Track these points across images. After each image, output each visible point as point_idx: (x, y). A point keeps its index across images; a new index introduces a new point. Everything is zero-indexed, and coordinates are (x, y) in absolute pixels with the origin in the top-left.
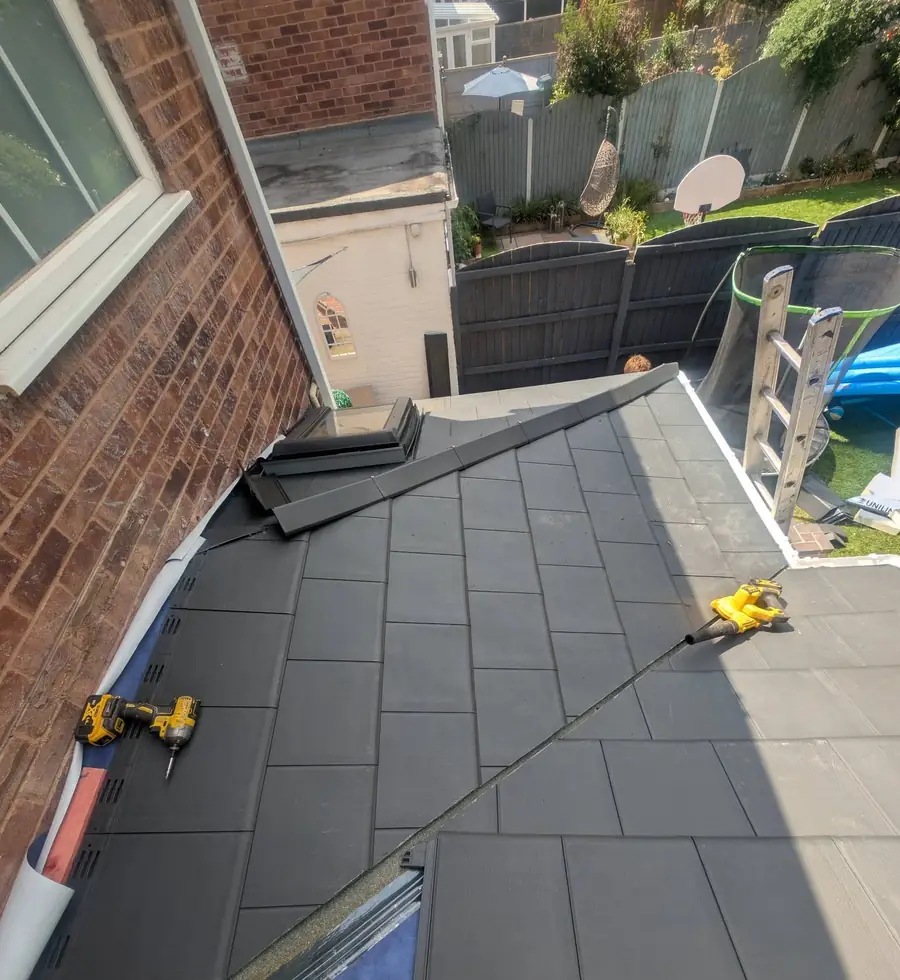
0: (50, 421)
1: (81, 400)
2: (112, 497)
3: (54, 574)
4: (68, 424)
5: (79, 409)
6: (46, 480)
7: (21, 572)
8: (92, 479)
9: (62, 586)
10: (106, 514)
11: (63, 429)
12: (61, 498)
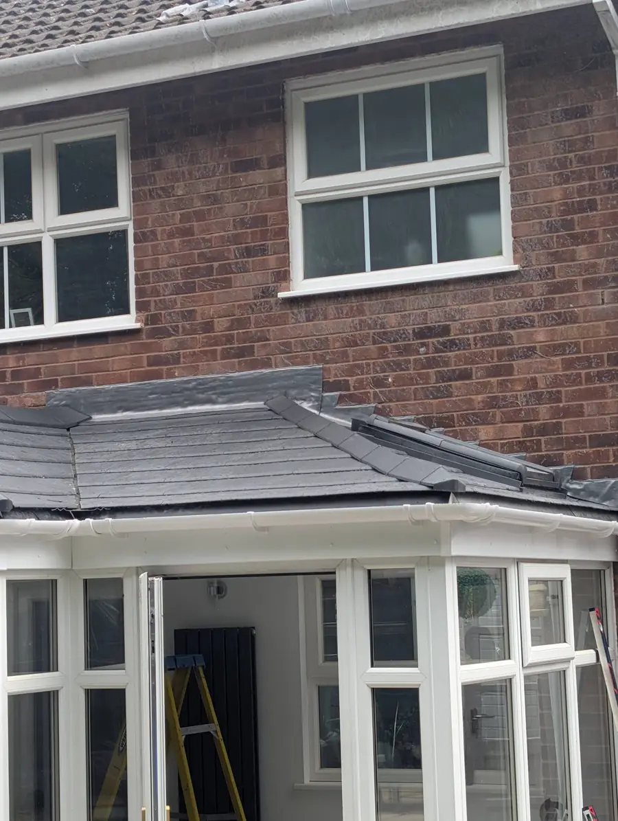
0: (291, 315)
1: (313, 318)
2: (288, 358)
3: (239, 358)
4: (297, 321)
5: (308, 320)
6: (268, 330)
7: (231, 346)
8: (287, 345)
9: (237, 364)
10: (278, 360)
11: (293, 321)
12: (268, 340)
